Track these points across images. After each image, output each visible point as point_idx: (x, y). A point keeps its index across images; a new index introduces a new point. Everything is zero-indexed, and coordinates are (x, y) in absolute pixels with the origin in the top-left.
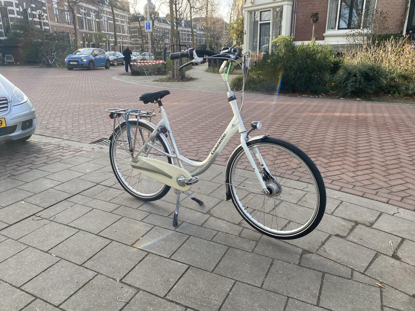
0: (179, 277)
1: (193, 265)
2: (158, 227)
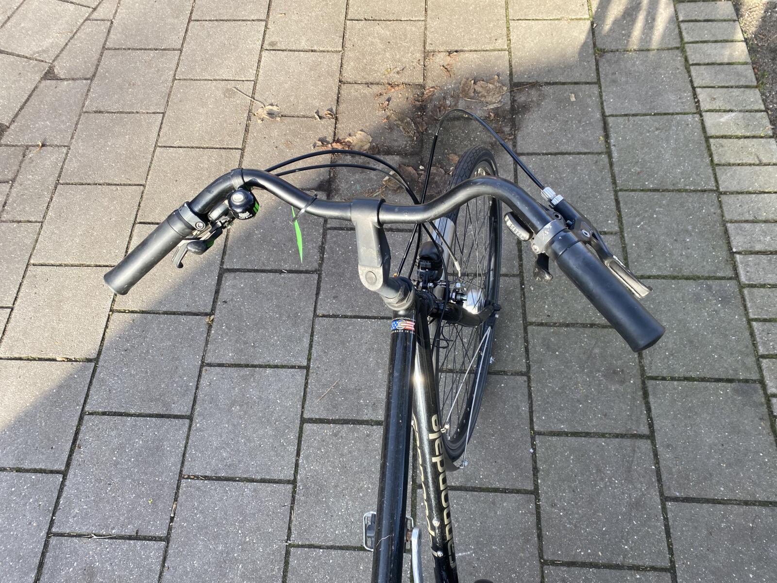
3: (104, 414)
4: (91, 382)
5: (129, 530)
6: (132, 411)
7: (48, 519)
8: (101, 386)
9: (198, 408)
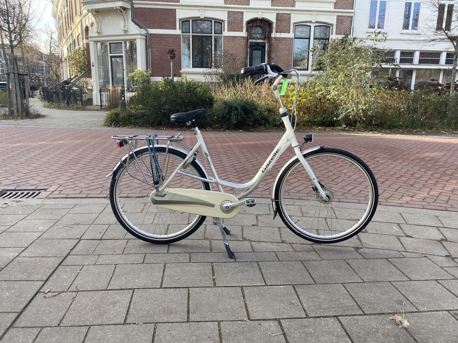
0: (297, 297)
1: (294, 284)
2: (216, 263)
3: (189, 294)
4: (204, 287)
5: (132, 311)
6: (190, 302)
7: (141, 287)
8: (203, 290)
9: (193, 323)
